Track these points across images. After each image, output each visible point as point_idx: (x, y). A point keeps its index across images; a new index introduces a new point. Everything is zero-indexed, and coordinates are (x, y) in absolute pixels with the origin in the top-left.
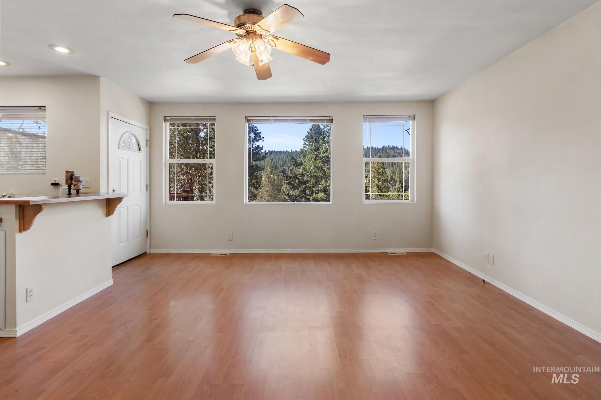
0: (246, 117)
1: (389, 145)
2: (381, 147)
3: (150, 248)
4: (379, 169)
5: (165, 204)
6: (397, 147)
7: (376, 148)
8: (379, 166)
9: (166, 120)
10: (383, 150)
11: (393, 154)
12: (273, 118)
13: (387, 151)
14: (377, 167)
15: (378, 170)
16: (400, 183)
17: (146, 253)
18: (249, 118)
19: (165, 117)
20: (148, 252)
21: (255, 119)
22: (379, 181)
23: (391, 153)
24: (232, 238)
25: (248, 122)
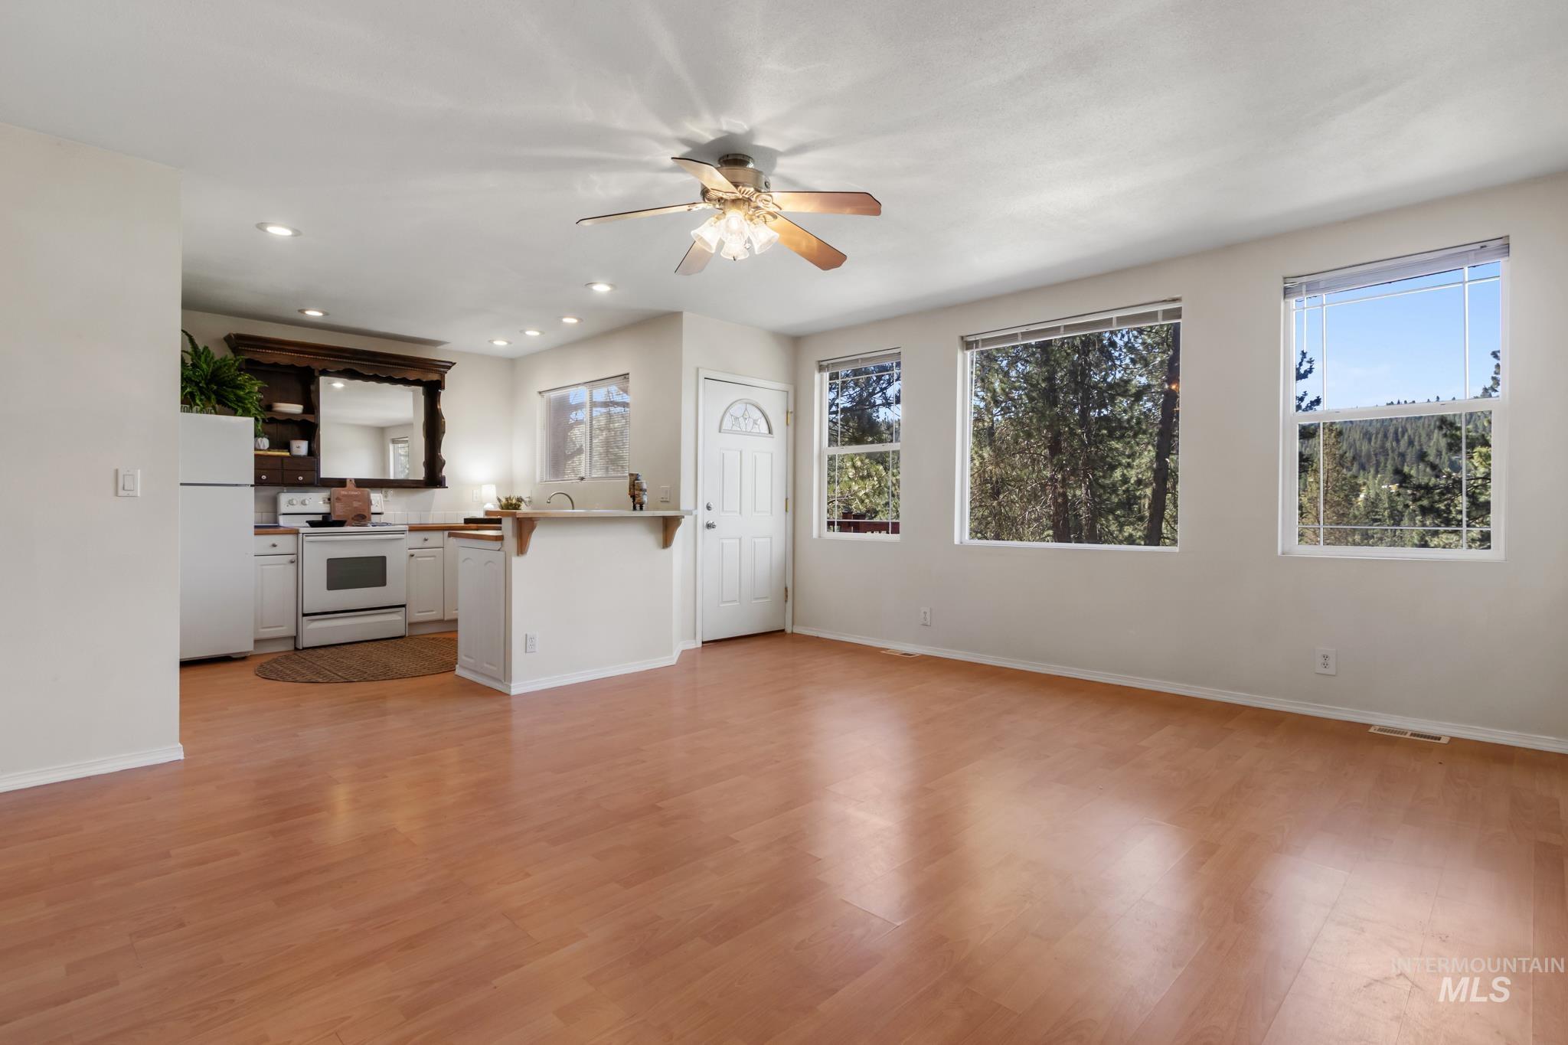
0: (962, 338)
3: (793, 624)
5: (820, 537)
9: (821, 369)
12: (1024, 330)
17: (783, 630)
18: (969, 339)
19: (819, 361)
20: (789, 630)
21: (983, 340)
24: (929, 619)
25: (967, 349)
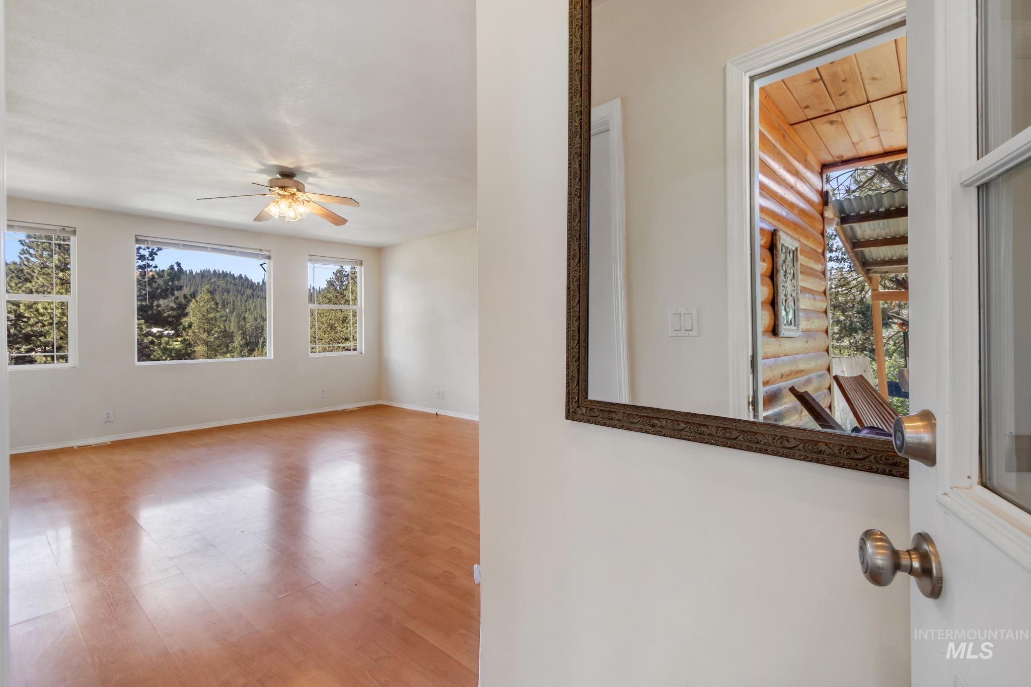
0: (135, 236)
1: (215, 270)
2: (199, 272)
4: (208, 312)
6: (232, 273)
7: (188, 273)
8: (208, 306)
10: (203, 277)
11: (224, 285)
12: (183, 243)
13: (210, 279)
14: (204, 309)
15: (205, 314)
16: (244, 337)
18: (139, 238)
21: (152, 241)
22: (209, 335)
23: (219, 284)
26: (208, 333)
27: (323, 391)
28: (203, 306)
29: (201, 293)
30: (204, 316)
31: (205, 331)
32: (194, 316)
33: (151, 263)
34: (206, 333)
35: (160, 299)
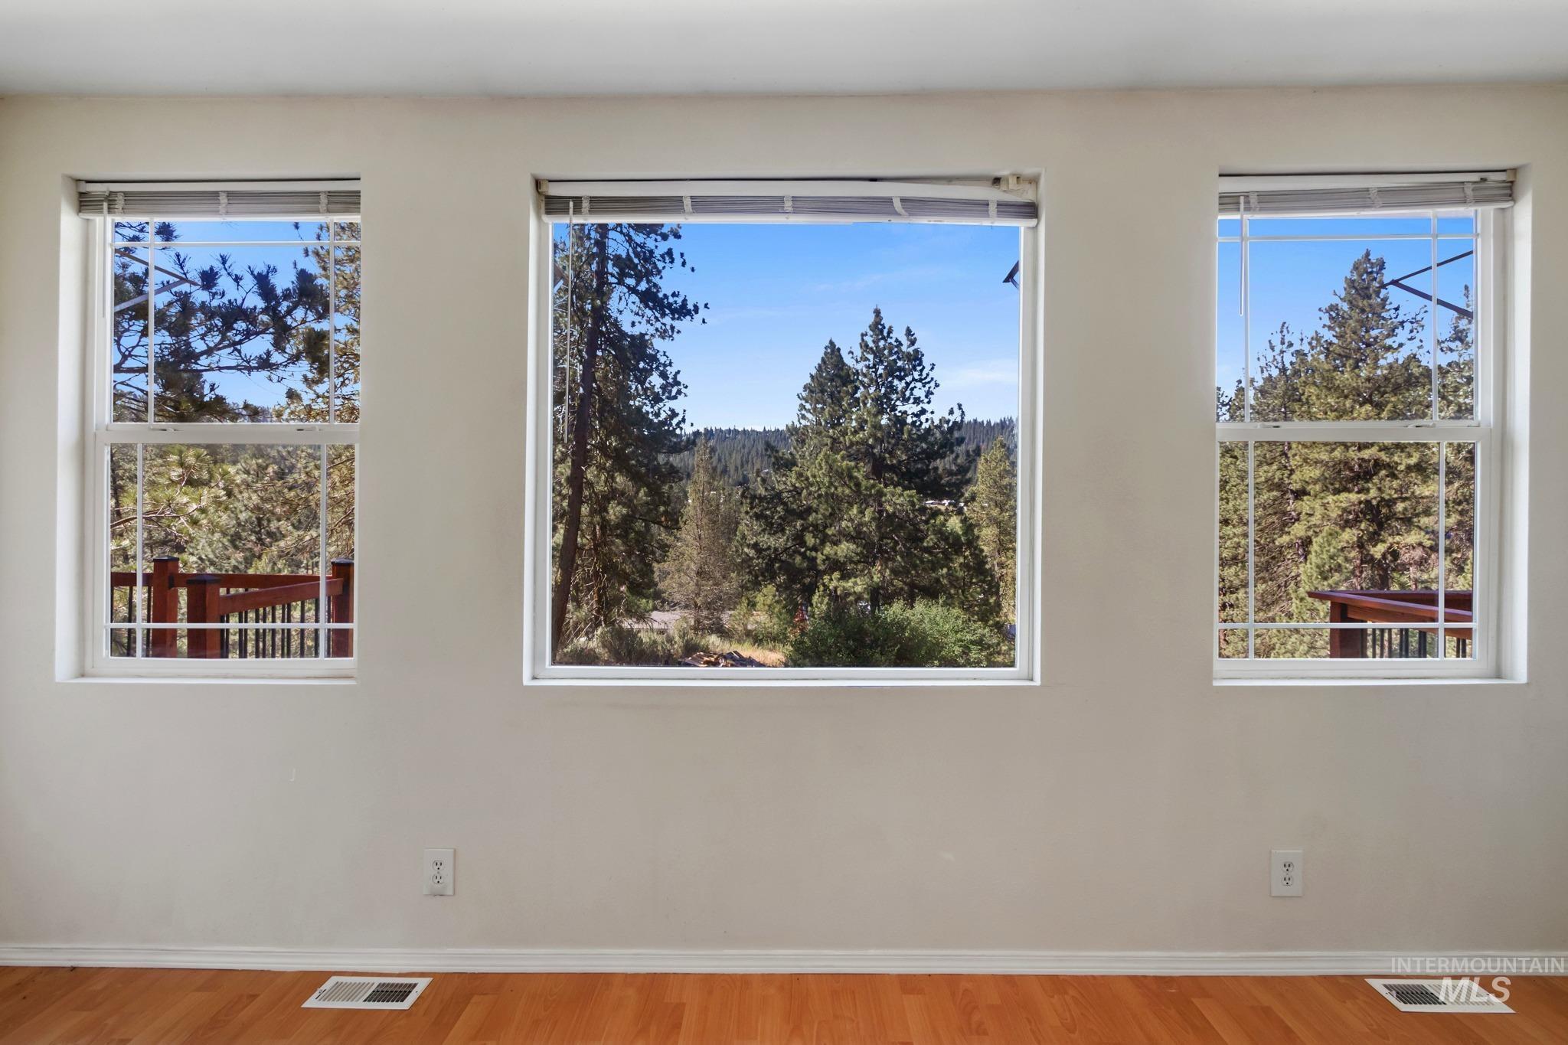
0: (538, 183)
2: (999, 421)
8: (1002, 468)
9: (82, 203)
14: (996, 472)
15: (998, 479)
18: (555, 190)
19: (78, 181)
21: (592, 198)
22: (1002, 510)
24: (448, 879)
25: (549, 212)
26: (1001, 508)
27: (1288, 866)
28: (995, 468)
29: (993, 448)
30: (995, 482)
31: (996, 506)
32: (983, 483)
33: (926, 406)
34: (998, 509)
35: (937, 459)
